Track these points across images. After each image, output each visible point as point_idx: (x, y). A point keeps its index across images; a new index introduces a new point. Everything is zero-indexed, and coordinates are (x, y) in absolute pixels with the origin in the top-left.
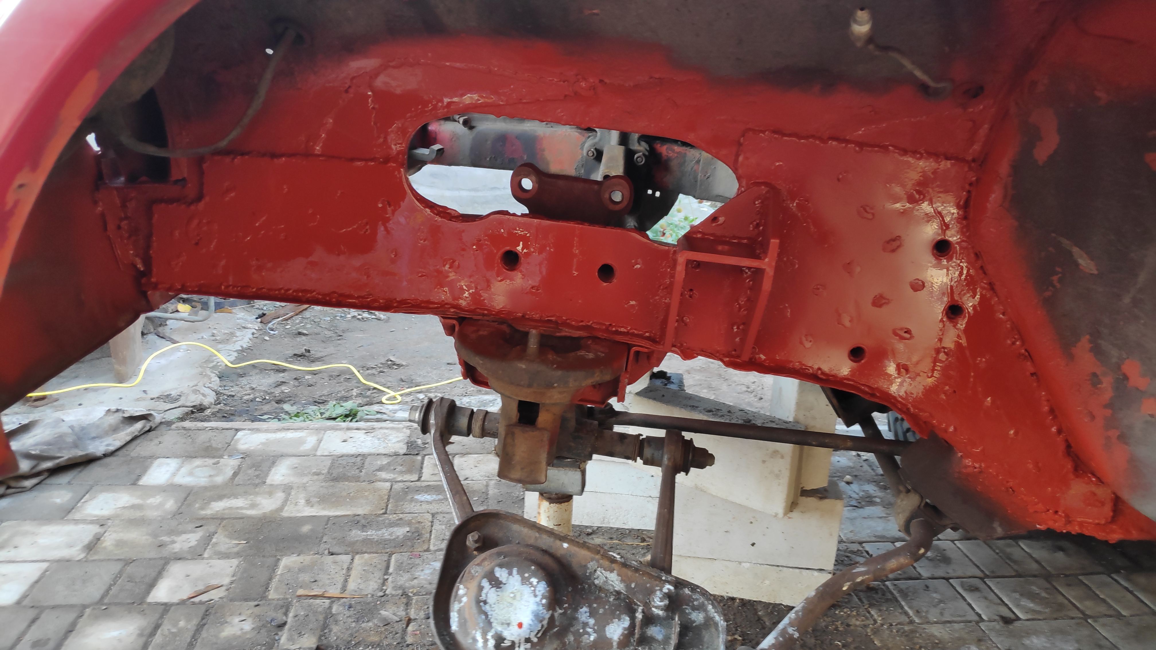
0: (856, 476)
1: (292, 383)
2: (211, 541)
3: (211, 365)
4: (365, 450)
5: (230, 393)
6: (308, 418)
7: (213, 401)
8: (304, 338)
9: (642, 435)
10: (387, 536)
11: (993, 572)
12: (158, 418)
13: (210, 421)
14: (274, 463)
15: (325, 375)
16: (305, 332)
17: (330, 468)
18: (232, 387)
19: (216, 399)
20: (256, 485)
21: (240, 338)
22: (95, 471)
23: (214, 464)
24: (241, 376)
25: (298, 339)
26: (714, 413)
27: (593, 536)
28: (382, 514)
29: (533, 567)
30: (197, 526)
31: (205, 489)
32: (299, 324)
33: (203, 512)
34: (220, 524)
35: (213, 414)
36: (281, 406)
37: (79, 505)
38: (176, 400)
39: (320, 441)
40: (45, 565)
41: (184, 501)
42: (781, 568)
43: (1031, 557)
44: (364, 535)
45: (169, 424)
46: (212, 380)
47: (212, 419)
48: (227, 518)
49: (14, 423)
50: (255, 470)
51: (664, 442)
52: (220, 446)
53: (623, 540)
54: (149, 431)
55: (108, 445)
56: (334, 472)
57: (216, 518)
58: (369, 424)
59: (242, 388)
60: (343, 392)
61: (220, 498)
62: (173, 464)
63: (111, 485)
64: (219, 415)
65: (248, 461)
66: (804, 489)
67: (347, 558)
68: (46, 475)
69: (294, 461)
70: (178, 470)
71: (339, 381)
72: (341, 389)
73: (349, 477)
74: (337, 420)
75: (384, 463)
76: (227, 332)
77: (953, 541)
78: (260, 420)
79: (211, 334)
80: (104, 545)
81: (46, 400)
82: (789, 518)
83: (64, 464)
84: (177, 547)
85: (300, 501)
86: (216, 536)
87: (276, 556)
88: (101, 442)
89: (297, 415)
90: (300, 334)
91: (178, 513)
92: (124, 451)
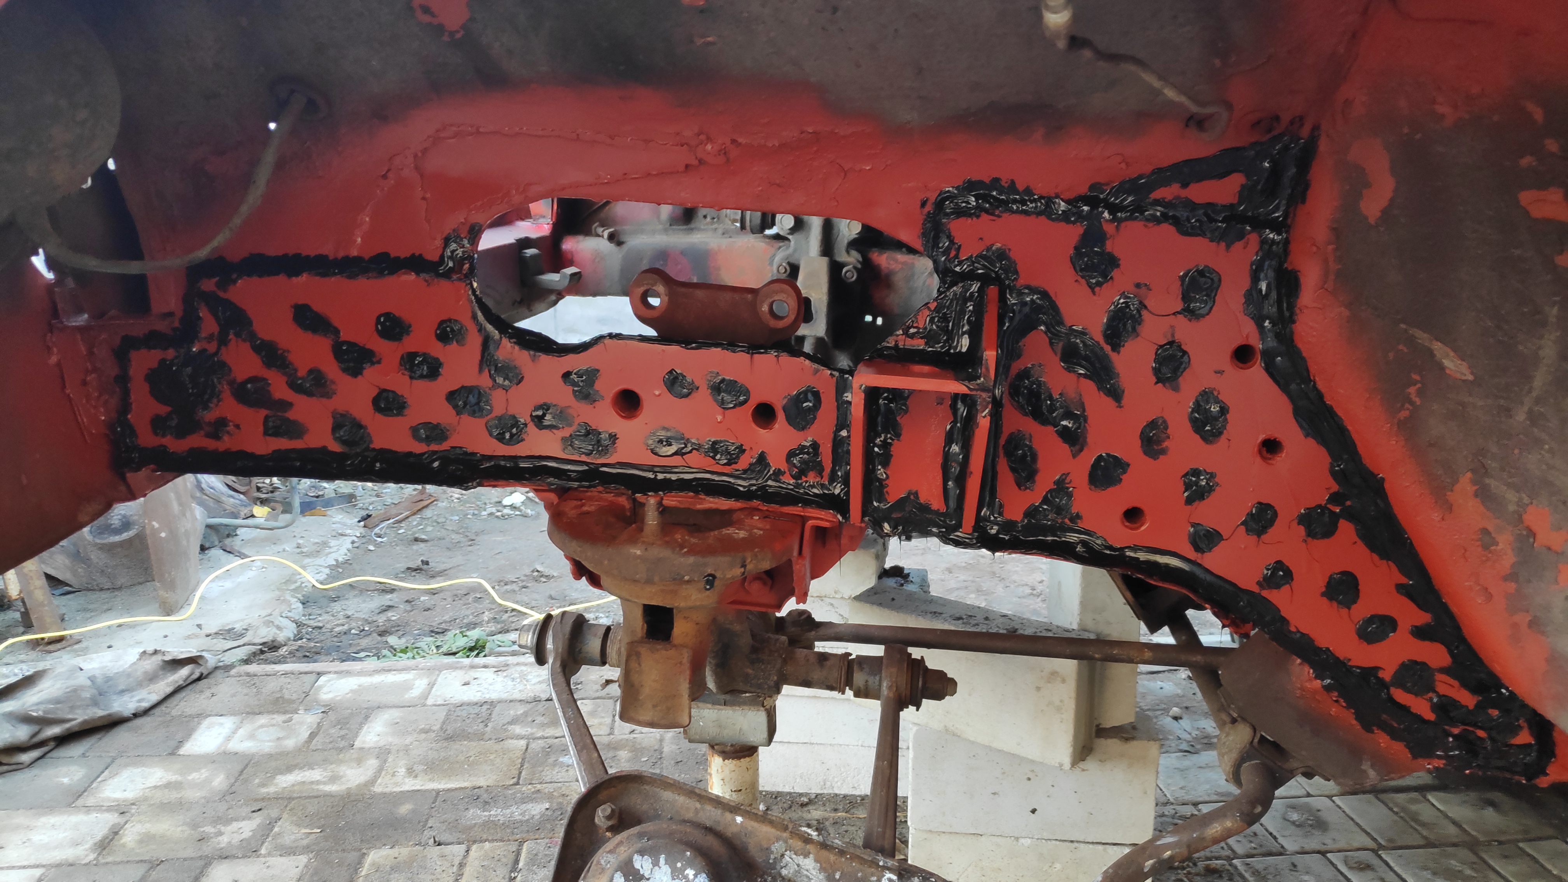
0: (1187, 708)
1: (402, 606)
2: (272, 831)
3: (293, 587)
4: (494, 696)
5: (316, 624)
6: (419, 654)
7: (292, 636)
8: (422, 545)
9: (850, 654)
10: (517, 816)
11: (1390, 840)
12: (211, 660)
13: (285, 662)
14: (367, 718)
15: (447, 595)
16: (423, 537)
17: (444, 723)
18: (320, 615)
19: (296, 632)
20: (341, 750)
21: (335, 549)
22: (120, 737)
23: (284, 722)
24: (334, 600)
25: (415, 547)
26: (965, 621)
27: (810, 807)
28: (512, 785)
29: (688, 853)
30: (253, 809)
31: (270, 756)
32: (416, 526)
33: (264, 790)
34: (286, 806)
35: (290, 653)
36: (384, 639)
37: (94, 785)
38: (241, 635)
39: (431, 685)
40: (38, 872)
41: (240, 775)
42: (1076, 845)
43: (1447, 816)
44: (485, 816)
45: (228, 668)
46: (293, 607)
47: (288, 660)
48: (297, 798)
49: (16, 675)
50: (340, 729)
51: (882, 663)
52: (294, 697)
53: (852, 811)
54: (199, 679)
55: (140, 701)
56: (449, 727)
57: (282, 798)
58: (501, 659)
59: (333, 616)
60: (471, 617)
61: (289, 769)
62: (227, 723)
63: (139, 758)
64: (298, 654)
65: (332, 716)
66: (1101, 727)
67: (460, 849)
68: (52, 744)
69: (395, 714)
70: (234, 732)
71: (467, 602)
72: (469, 612)
73: (469, 733)
74: (457, 655)
75: (519, 713)
76: (316, 541)
77: (1330, 797)
78: (355, 659)
79: (295, 546)
80: (122, 842)
81: (64, 642)
82: (1083, 770)
83: (77, 729)
84: (224, 841)
85: (399, 770)
86: (279, 823)
87: (360, 850)
88: (132, 697)
89: (404, 651)
90: (416, 540)
91: (230, 793)
92: (163, 708)
